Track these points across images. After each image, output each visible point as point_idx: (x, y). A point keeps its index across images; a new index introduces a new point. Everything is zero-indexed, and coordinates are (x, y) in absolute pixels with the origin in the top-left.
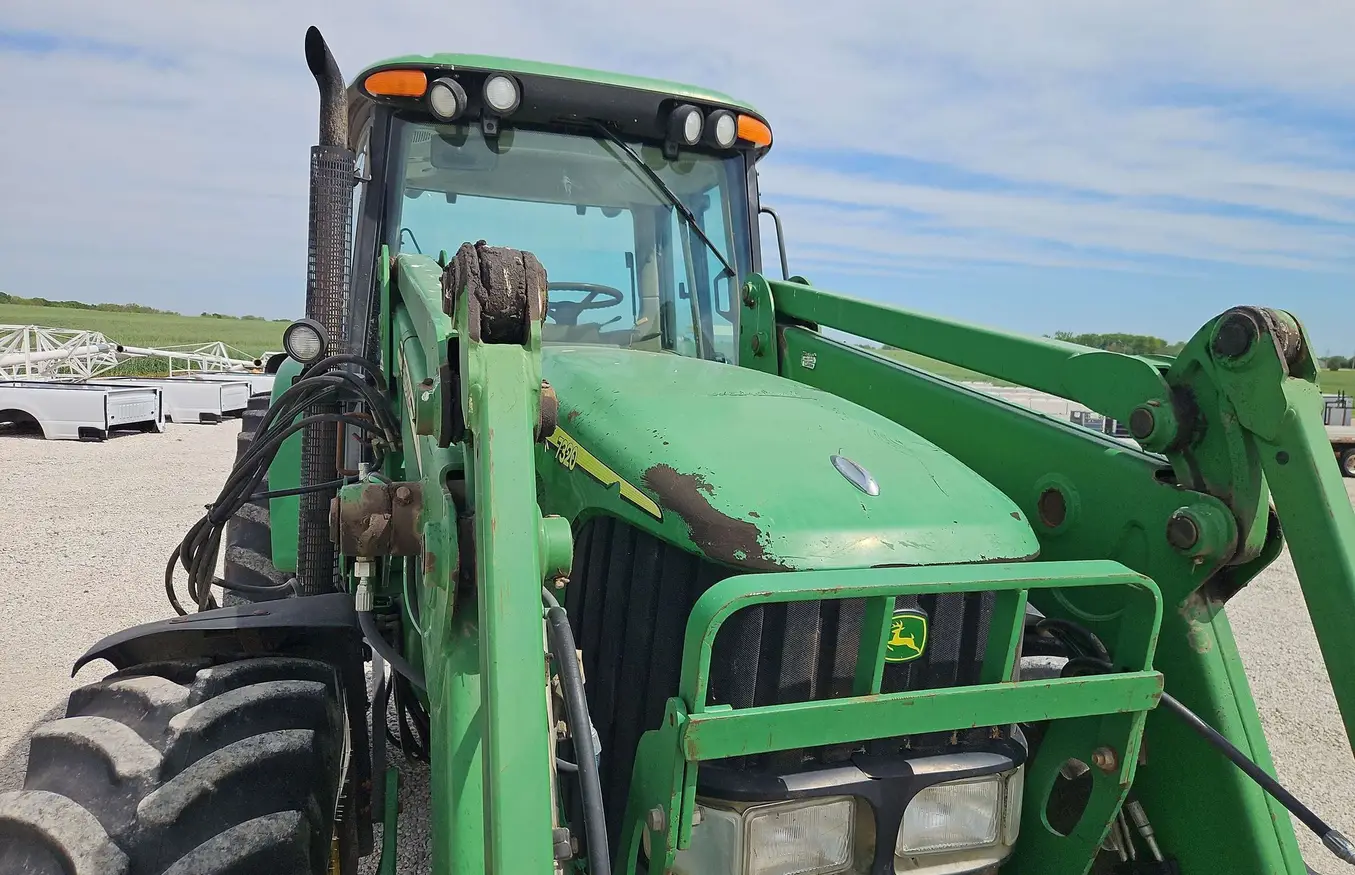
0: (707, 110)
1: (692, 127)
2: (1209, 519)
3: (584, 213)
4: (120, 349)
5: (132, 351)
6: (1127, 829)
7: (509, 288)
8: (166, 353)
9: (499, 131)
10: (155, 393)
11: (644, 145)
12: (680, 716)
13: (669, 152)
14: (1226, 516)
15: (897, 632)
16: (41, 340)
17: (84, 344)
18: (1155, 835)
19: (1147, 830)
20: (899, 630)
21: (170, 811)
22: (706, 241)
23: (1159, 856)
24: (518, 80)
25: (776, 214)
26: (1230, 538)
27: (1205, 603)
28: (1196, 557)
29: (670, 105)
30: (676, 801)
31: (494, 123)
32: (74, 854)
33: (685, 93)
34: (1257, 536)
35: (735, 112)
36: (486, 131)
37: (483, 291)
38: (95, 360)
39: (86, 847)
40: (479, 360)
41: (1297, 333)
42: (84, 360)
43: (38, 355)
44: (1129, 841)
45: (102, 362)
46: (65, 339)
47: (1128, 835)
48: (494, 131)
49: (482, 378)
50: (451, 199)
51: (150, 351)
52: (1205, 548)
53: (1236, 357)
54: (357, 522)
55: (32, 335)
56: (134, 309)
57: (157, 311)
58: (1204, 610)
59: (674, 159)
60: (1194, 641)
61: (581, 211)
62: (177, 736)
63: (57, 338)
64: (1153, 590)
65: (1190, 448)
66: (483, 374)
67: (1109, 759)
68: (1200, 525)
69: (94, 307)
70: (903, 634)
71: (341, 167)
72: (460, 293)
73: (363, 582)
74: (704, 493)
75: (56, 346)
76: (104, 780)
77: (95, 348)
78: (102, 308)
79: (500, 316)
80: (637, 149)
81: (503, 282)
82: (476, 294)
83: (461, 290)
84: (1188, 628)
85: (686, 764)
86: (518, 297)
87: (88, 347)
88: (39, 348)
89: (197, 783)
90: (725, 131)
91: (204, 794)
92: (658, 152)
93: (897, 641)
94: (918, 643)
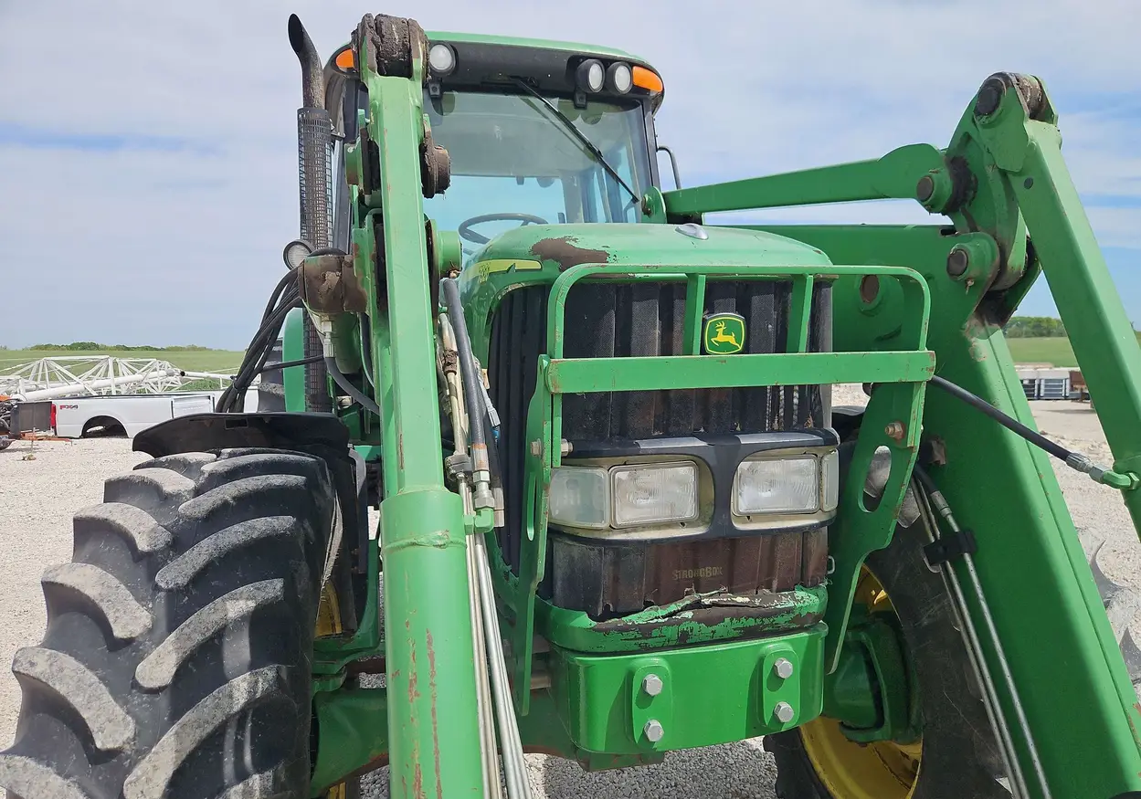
0: (607, 63)
1: (595, 77)
2: (978, 249)
3: (522, 183)
4: (183, 374)
5: (192, 375)
6: (933, 517)
7: (397, 37)
8: (218, 376)
9: (441, 93)
10: (209, 398)
11: (561, 98)
12: (545, 362)
13: (578, 102)
14: (992, 246)
15: (720, 331)
16: (122, 369)
17: (155, 370)
18: (953, 515)
19: (947, 511)
20: (722, 329)
21: (202, 510)
22: (618, 180)
23: (956, 529)
24: (454, 48)
25: (672, 151)
26: (993, 259)
27: (984, 325)
28: (969, 279)
29: (576, 62)
30: (547, 427)
31: (438, 86)
32: (135, 534)
33: (588, 51)
34: (1017, 258)
35: (631, 64)
36: (432, 93)
37: (377, 38)
38: (164, 384)
39: (142, 528)
40: (376, 85)
41: (1038, 87)
42: (156, 383)
43: (120, 380)
44: (935, 525)
45: (169, 385)
46: (139, 365)
47: (934, 521)
48: (438, 93)
49: (379, 98)
51: (205, 374)
52: (973, 271)
53: (990, 113)
54: (316, 277)
55: (115, 364)
56: (194, 349)
57: (211, 350)
58: (982, 331)
59: (584, 108)
60: (974, 354)
61: (520, 181)
62: (206, 475)
63: (135, 366)
64: (921, 282)
65: (966, 205)
66: (379, 94)
67: (898, 428)
68: (970, 252)
69: (162, 349)
70: (725, 333)
71: (320, 123)
72: (361, 44)
73: (328, 336)
74: (572, 243)
75: (134, 373)
76: (156, 500)
77: (163, 373)
78: (168, 349)
79: (391, 59)
80: (555, 102)
81: (392, 34)
82: (373, 40)
83: (363, 40)
84: (969, 345)
85: (552, 396)
86: (404, 45)
87: (158, 373)
88: (121, 374)
89: (220, 496)
90: (622, 80)
91: (225, 504)
92: (569, 102)
93: (721, 338)
94: (738, 341)
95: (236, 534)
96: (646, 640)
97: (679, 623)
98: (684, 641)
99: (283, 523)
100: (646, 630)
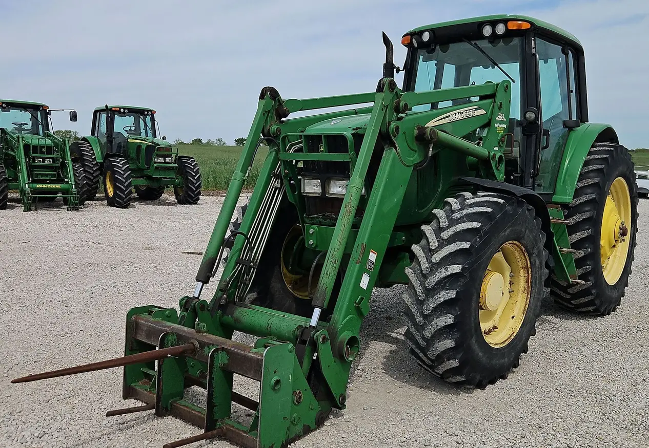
0: (494, 23)
1: (487, 31)
29: (481, 26)
33: (487, 20)
93: (322, 149)
96: (313, 222)
97: (319, 218)
98: (320, 223)
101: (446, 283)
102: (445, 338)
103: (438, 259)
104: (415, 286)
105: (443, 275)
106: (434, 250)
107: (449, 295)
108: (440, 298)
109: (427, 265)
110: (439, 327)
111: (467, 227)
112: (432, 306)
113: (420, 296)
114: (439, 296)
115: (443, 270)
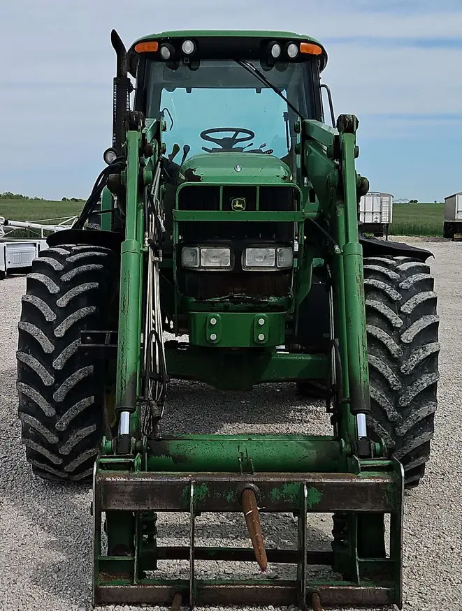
0: (283, 42)
1: (276, 50)
3: (261, 92)
9: (191, 62)
20: (238, 203)
24: (195, 40)
25: (327, 87)
29: (266, 42)
31: (188, 59)
36: (186, 62)
48: (189, 62)
50: (189, 91)
51: (27, 224)
59: (272, 66)
61: (259, 91)
84: (336, 210)
85: (175, 221)
90: (292, 52)
93: (237, 205)
94: (243, 206)
95: (84, 268)
96: (213, 308)
97: (223, 302)
98: (226, 309)
99: (99, 266)
100: (213, 303)
101: (424, 364)
102: (423, 432)
103: (410, 338)
104: (386, 375)
105: (422, 356)
106: (399, 328)
107: (433, 378)
108: (422, 384)
109: (398, 347)
110: (420, 419)
111: (426, 298)
112: (412, 395)
113: (395, 385)
114: (420, 382)
115: (421, 351)
